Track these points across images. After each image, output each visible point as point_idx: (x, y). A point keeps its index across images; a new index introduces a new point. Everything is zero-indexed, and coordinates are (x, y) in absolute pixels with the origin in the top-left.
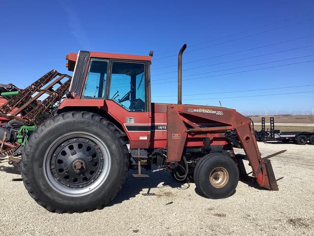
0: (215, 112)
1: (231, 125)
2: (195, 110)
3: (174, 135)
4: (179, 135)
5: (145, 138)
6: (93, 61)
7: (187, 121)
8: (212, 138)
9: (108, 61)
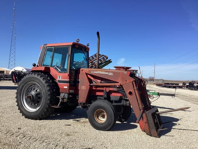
0: (107, 73)
1: (118, 83)
2: (95, 72)
3: (82, 87)
4: (85, 87)
5: (66, 87)
6: (48, 49)
7: (92, 78)
8: (108, 90)
9: (53, 48)
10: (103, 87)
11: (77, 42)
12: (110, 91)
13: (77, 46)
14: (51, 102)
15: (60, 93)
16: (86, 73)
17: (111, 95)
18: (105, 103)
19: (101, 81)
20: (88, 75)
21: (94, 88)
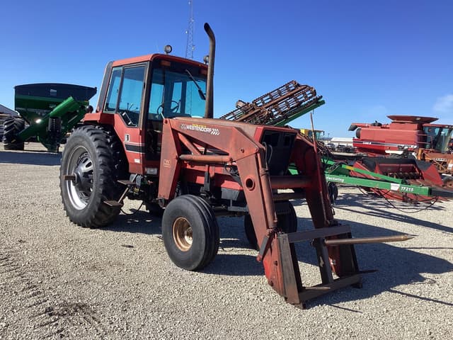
1: (228, 154)
2: (188, 127)
3: (165, 162)
4: (169, 162)
5: (139, 161)
6: (114, 71)
7: (186, 142)
8: (213, 171)
9: (121, 68)
10: (203, 163)
11: (167, 52)
12: (216, 175)
13: (166, 63)
14: (104, 192)
15: (131, 174)
16: (172, 129)
17: (222, 186)
18: (190, 204)
19: (205, 150)
20: (179, 134)
21: (189, 167)
